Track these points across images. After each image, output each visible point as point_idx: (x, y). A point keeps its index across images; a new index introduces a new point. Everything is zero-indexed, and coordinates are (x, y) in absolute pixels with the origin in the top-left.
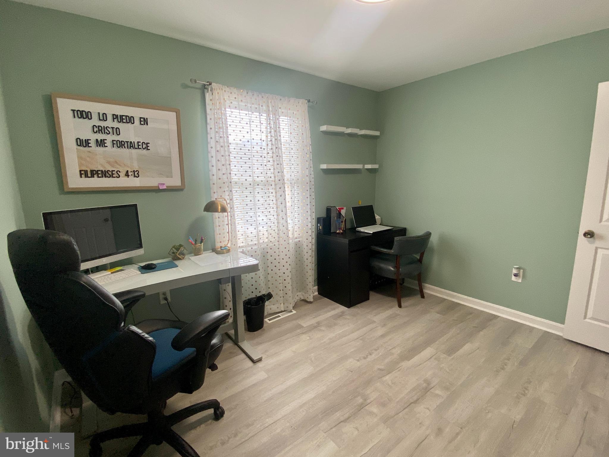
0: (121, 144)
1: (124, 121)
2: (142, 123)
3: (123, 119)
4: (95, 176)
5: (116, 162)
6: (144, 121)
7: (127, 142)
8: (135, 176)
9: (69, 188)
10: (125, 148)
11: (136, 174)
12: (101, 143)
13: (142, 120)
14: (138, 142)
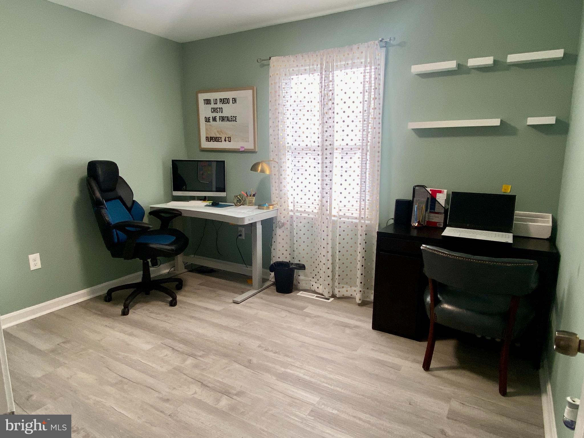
0: (223, 119)
1: (225, 102)
2: (233, 102)
3: (224, 101)
4: (212, 141)
5: (221, 131)
6: (235, 100)
7: (226, 117)
8: (229, 141)
9: (201, 148)
10: (225, 121)
11: (229, 139)
12: (214, 119)
13: (234, 100)
14: (231, 116)
